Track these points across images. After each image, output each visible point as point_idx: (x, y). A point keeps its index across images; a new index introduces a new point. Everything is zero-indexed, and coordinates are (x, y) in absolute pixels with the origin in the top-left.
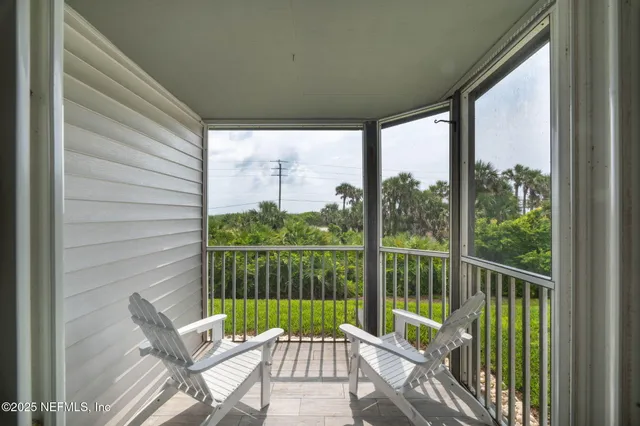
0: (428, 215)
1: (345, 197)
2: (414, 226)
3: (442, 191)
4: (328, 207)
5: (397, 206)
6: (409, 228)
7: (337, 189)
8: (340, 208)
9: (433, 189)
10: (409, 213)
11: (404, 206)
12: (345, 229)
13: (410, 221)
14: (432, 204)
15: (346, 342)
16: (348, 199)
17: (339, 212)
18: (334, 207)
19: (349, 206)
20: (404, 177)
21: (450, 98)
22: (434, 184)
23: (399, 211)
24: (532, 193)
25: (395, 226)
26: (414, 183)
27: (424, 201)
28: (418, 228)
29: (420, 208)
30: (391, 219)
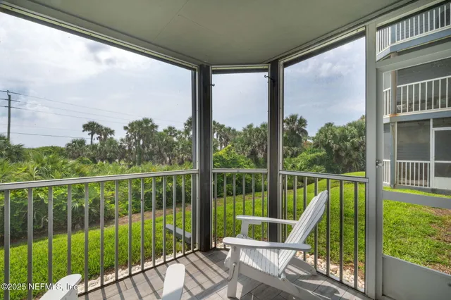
0: (165, 149)
1: (92, 134)
2: (154, 158)
3: (171, 133)
4: (74, 142)
5: (141, 142)
6: (151, 159)
7: (84, 126)
8: (88, 142)
9: (165, 131)
10: (151, 147)
11: (147, 142)
12: (95, 162)
13: (151, 154)
14: (167, 142)
15: (185, 255)
16: (96, 136)
17: (87, 146)
18: (82, 142)
19: (96, 142)
20: (147, 121)
21: (269, 63)
22: (166, 128)
23: (143, 146)
24: (220, 137)
25: (140, 158)
26: (154, 127)
27: (162, 140)
28: (158, 159)
29: (159, 144)
30: (136, 153)
